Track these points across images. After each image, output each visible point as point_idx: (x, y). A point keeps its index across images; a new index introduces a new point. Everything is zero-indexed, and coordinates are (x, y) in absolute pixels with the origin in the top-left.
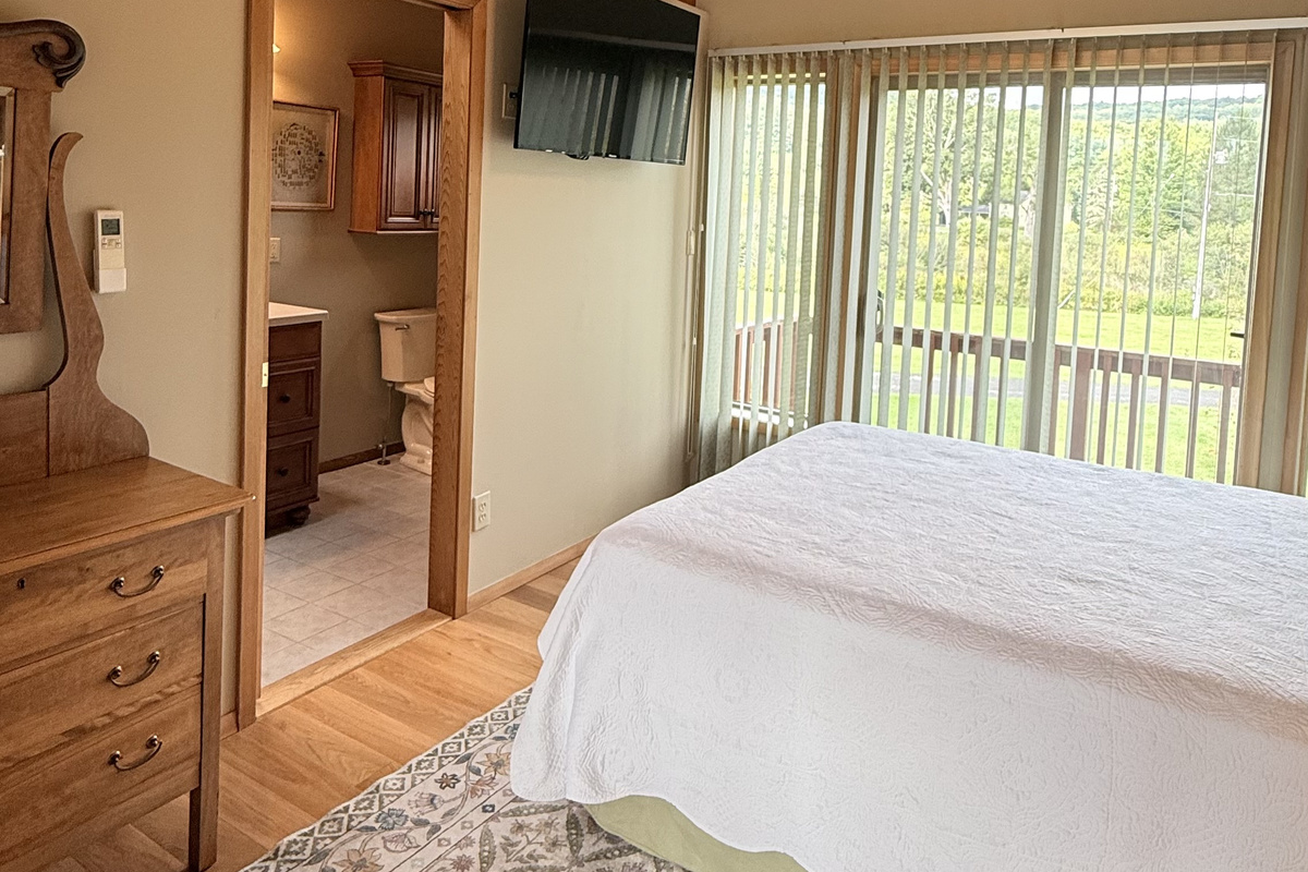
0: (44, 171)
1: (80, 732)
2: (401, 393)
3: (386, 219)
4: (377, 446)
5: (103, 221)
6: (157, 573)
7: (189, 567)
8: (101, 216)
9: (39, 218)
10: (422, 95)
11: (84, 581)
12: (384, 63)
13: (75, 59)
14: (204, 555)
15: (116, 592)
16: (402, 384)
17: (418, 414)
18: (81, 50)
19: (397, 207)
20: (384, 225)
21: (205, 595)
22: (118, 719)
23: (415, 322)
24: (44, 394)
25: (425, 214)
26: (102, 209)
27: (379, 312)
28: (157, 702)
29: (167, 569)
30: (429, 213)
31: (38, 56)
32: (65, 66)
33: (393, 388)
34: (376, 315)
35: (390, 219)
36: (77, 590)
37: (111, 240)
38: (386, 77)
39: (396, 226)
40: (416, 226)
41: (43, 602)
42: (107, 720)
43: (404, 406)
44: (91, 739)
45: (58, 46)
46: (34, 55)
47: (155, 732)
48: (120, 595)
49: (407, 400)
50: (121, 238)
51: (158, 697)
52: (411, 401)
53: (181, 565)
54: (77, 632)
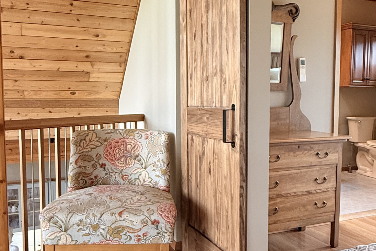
0: (289, 45)
1: (309, 193)
2: (356, 146)
3: (352, 81)
4: (348, 166)
5: (301, 61)
6: (326, 154)
7: (334, 154)
8: (301, 59)
9: (288, 59)
10: (366, 34)
11: (311, 151)
12: (352, 23)
13: (298, 13)
14: (337, 152)
15: (318, 156)
16: (358, 143)
17: (363, 155)
18: (299, 11)
19: (356, 77)
20: (352, 83)
21: (337, 164)
22: (317, 193)
23: (364, 120)
24: (288, 108)
25: (366, 79)
26: (301, 57)
27: (348, 117)
28: (325, 191)
29: (329, 153)
30: (368, 79)
31: (289, 13)
32: (295, 16)
33: (354, 145)
34: (347, 117)
35: (354, 81)
36: (310, 152)
37: (303, 66)
38: (353, 29)
39: (355, 84)
40: (364, 84)
41: (303, 153)
42: (314, 192)
43: (357, 152)
44: (311, 196)
45: (294, 11)
46: (288, 13)
47: (325, 200)
48: (319, 157)
49: (358, 150)
50: (305, 66)
51: (326, 190)
52: (360, 150)
53: (332, 153)
54: (310, 164)
